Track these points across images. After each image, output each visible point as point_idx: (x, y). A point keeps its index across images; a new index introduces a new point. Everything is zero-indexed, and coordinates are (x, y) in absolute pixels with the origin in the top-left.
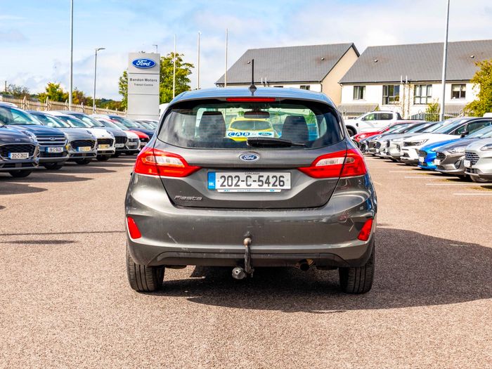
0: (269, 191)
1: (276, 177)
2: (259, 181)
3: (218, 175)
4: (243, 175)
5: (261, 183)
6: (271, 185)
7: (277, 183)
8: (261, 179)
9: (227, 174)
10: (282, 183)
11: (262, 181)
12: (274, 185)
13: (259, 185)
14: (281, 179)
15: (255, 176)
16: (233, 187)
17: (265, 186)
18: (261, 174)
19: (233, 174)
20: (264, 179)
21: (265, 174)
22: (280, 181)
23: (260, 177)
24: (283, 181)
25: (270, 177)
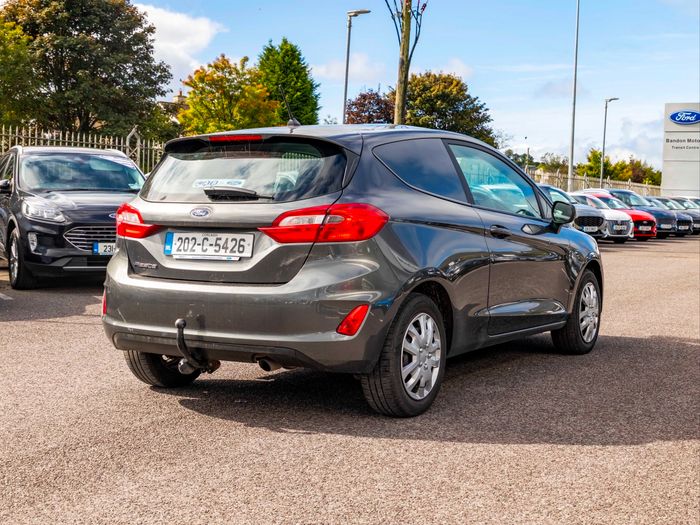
0: (225, 258)
1: (235, 240)
2: (216, 245)
3: (176, 236)
4: (199, 236)
5: (217, 248)
6: (228, 251)
7: (236, 249)
8: (219, 242)
9: (184, 235)
10: (241, 249)
11: (219, 245)
12: (232, 251)
13: (216, 251)
14: (242, 243)
15: (212, 238)
16: (188, 252)
17: (222, 252)
18: (220, 235)
19: (191, 235)
20: (221, 243)
21: (224, 236)
22: (240, 246)
23: (218, 239)
24: (243, 246)
25: (229, 240)
